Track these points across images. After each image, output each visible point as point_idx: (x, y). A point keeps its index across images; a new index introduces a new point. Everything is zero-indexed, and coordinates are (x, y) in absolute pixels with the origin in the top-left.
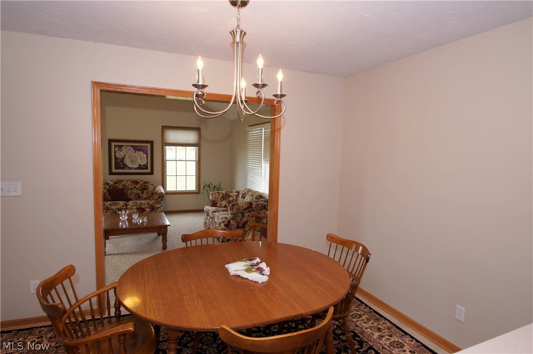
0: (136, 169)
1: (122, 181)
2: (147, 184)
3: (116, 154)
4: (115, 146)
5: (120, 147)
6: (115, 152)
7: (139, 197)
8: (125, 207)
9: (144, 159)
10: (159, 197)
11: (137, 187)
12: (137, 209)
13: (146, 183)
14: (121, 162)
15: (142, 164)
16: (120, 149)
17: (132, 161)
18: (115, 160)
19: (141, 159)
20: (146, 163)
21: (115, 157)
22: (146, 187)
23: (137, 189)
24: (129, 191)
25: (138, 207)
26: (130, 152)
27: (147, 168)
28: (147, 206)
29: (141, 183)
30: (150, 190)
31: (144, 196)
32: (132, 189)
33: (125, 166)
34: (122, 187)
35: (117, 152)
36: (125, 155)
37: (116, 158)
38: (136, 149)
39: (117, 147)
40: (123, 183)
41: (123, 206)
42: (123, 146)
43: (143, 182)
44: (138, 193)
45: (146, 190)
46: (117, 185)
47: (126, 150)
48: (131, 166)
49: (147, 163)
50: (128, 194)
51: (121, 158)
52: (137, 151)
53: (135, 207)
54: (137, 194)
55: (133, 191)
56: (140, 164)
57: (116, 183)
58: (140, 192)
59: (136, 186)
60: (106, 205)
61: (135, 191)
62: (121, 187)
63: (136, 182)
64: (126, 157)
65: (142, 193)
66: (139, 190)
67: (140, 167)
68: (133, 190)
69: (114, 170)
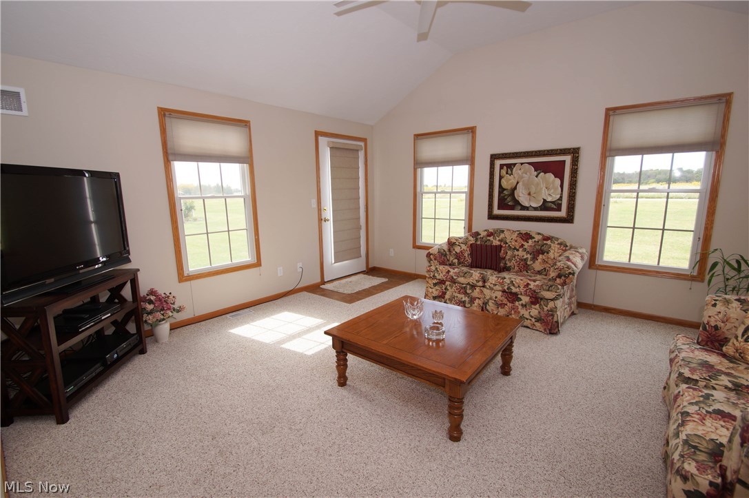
0: (536, 209)
1: (503, 231)
2: (549, 242)
3: (503, 180)
4: (502, 166)
5: (510, 166)
6: (501, 178)
7: (524, 267)
8: (480, 284)
9: (556, 189)
10: (559, 276)
11: (526, 245)
12: (504, 291)
13: (547, 238)
14: (509, 195)
15: (549, 199)
16: (509, 172)
17: (529, 194)
18: (500, 193)
19: (549, 188)
20: (558, 197)
21: (500, 186)
22: (545, 248)
23: (525, 250)
24: (510, 253)
25: (506, 288)
26: (526, 177)
27: (559, 209)
28: (522, 289)
29: (538, 238)
30: (551, 255)
31: (538, 266)
32: (515, 248)
33: (516, 204)
34: (498, 243)
35: (503, 177)
36: (518, 183)
37: (501, 189)
38: (541, 168)
39: (505, 167)
40: (502, 236)
41: (478, 281)
42: (515, 164)
43: (540, 237)
44: (527, 259)
45: (543, 254)
46: (491, 238)
47: (520, 172)
48: (527, 205)
49: (561, 197)
50: (507, 257)
51: (509, 188)
52: (542, 174)
53: (498, 288)
54: (522, 260)
55: (516, 253)
56: (545, 200)
57: (490, 234)
58: (529, 256)
59: (525, 243)
60: (451, 274)
61: (521, 253)
62: (496, 243)
63: (527, 236)
64: (520, 186)
65: (534, 259)
66: (528, 252)
67: (545, 206)
68: (518, 250)
69: (496, 211)
